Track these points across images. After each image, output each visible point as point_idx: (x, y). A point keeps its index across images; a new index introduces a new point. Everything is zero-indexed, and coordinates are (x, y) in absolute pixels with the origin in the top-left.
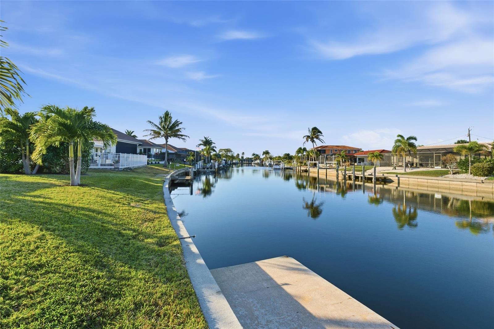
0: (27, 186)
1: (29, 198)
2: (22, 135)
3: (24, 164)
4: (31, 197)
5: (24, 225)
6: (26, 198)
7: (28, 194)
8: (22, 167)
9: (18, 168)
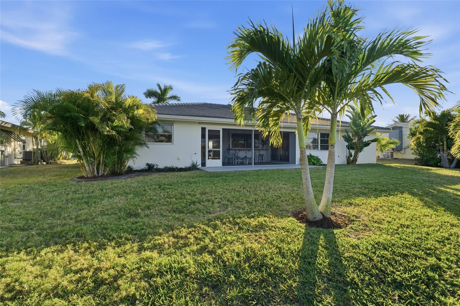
0: (447, 178)
1: (451, 191)
2: (440, 132)
3: (442, 158)
4: (452, 190)
5: (449, 215)
6: (448, 190)
7: (450, 186)
8: (440, 160)
9: (437, 161)
